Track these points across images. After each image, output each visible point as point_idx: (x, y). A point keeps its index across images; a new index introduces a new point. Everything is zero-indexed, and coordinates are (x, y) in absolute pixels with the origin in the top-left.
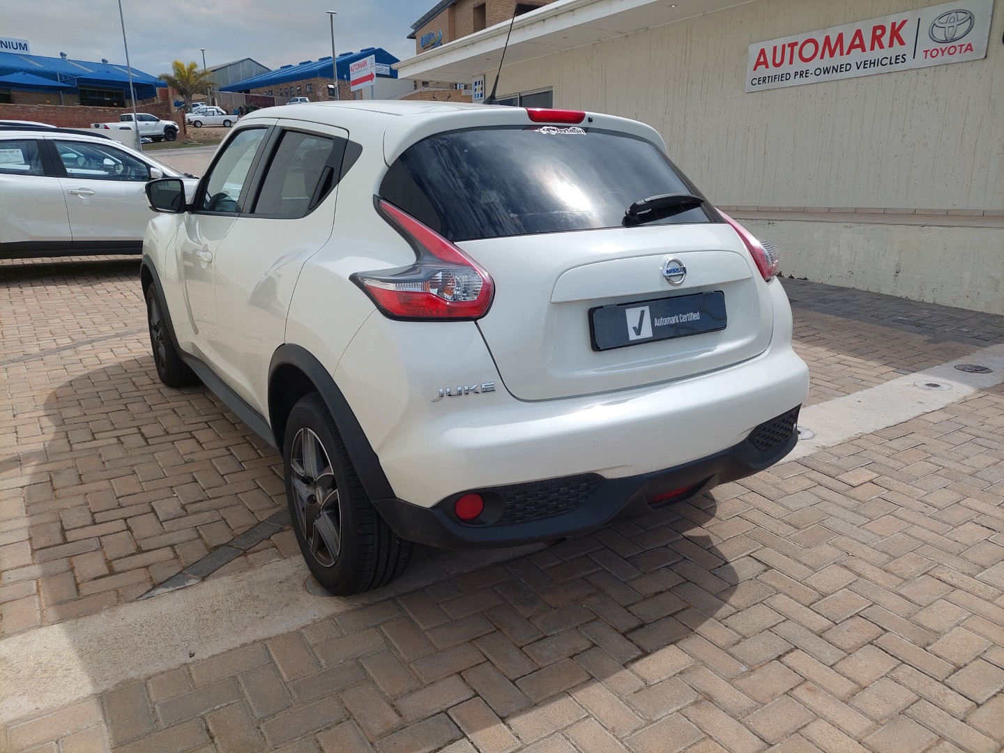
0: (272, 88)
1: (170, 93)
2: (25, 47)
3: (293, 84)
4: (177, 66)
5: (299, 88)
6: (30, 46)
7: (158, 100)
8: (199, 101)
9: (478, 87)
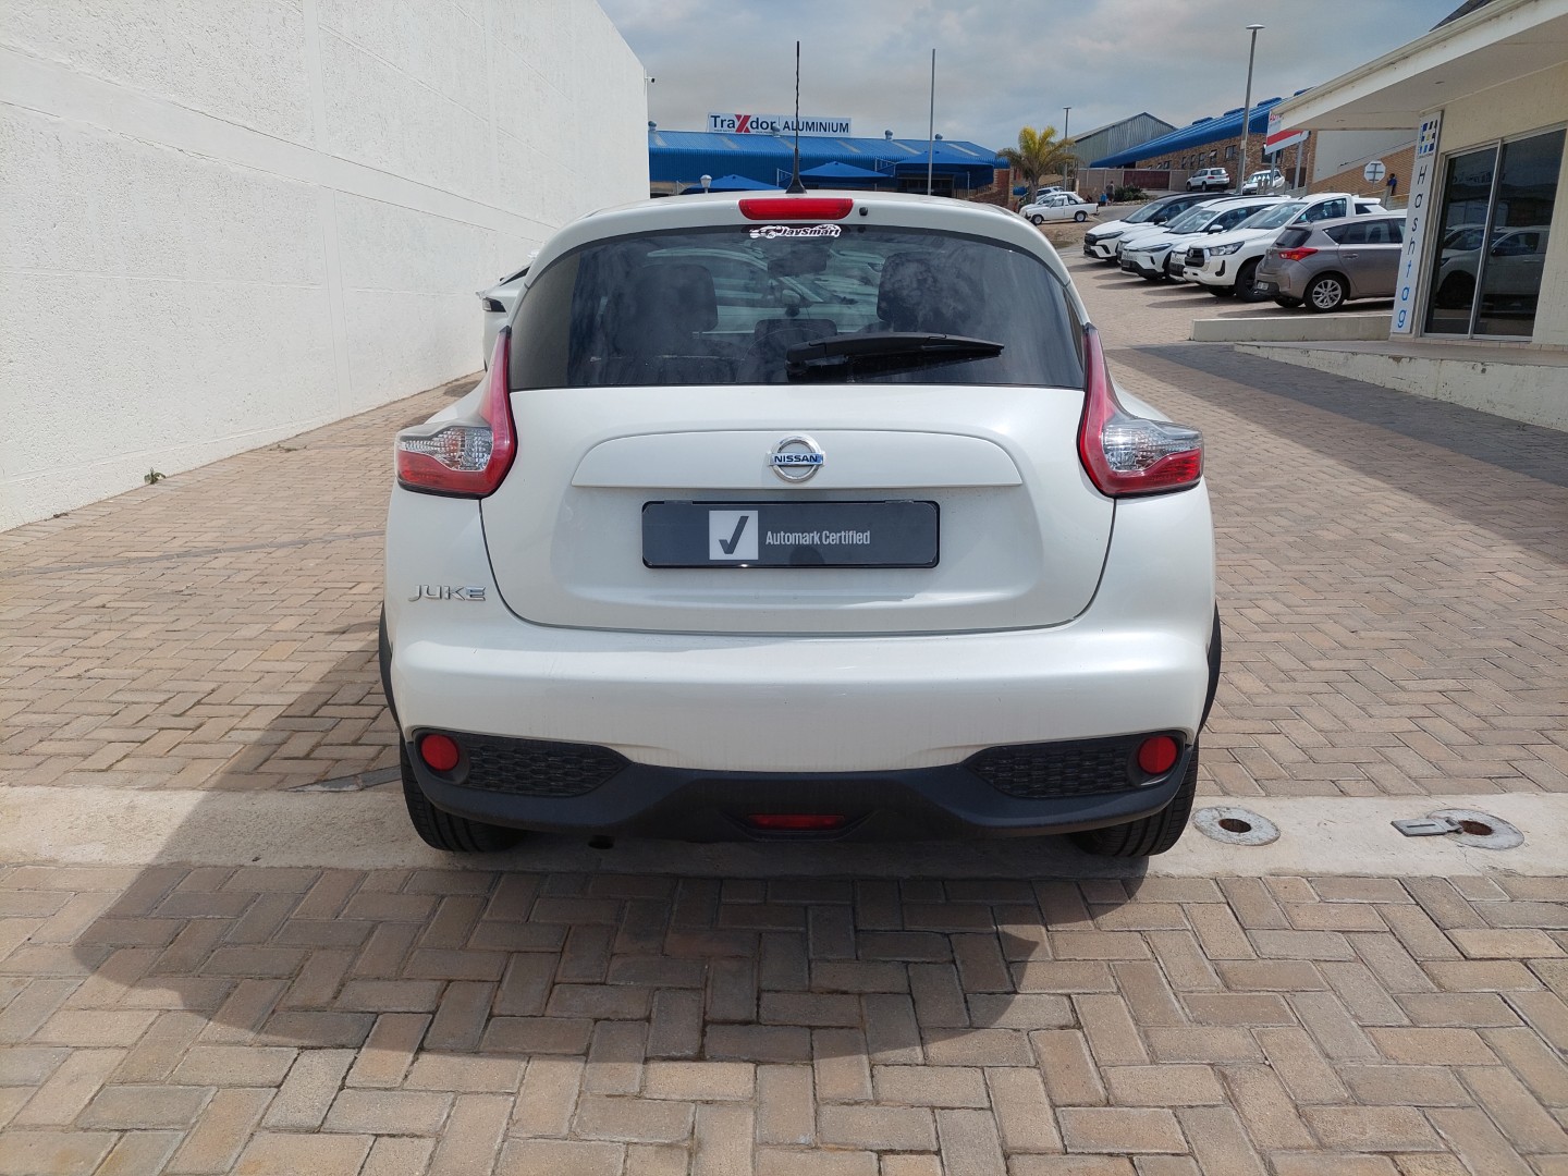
0: (1170, 156)
1: (1011, 176)
2: (845, 127)
3: (1206, 147)
4: (1026, 137)
5: (1213, 154)
6: (851, 127)
7: (995, 188)
8: (1052, 184)
9: (1428, 133)
